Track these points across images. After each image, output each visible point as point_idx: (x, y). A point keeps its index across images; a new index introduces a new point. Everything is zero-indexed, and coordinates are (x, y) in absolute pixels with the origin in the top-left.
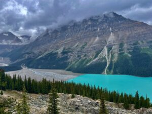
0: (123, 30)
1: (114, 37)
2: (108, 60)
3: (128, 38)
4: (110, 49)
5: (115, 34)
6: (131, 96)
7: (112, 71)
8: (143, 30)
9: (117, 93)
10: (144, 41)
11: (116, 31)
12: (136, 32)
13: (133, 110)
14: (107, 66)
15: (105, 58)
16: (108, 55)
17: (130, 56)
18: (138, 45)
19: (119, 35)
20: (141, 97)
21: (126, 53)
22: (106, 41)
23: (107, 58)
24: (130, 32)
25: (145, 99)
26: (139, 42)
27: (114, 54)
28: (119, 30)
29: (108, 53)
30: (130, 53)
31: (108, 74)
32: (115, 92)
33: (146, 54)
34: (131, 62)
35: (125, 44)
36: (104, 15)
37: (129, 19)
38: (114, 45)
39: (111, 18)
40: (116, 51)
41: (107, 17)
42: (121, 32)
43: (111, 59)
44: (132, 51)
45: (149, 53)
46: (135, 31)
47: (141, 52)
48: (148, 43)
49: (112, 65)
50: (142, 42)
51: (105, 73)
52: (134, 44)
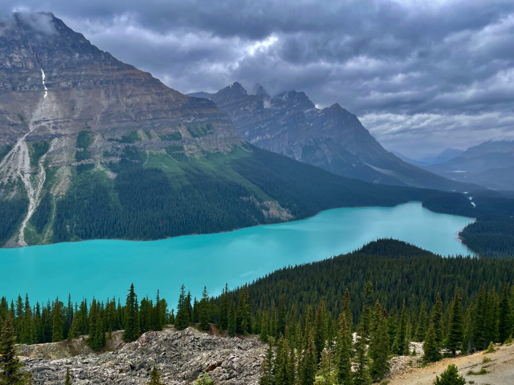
0: (90, 88)
1: (55, 107)
2: (31, 192)
3: (107, 116)
4: (39, 148)
5: (58, 95)
6: (113, 303)
7: (49, 231)
8: (149, 98)
9: (66, 305)
10: (152, 132)
11: (63, 84)
12: (130, 101)
13: (121, 346)
14: (30, 213)
15: (21, 184)
16: (34, 174)
17: (111, 175)
18: (137, 143)
19: (73, 102)
20: (144, 302)
21: (99, 167)
22: (22, 119)
23: (27, 183)
24: (113, 99)
25: (155, 303)
26: (140, 132)
27: (56, 168)
28: (75, 84)
29: (34, 163)
30: (111, 166)
31: (30, 244)
32: (59, 304)
33: (158, 171)
34: (114, 196)
35: (97, 138)
36: (16, 16)
37: (108, 55)
38: (59, 136)
39: (42, 33)
40: (65, 157)
41: (27, 27)
42: (83, 93)
43: (47, 186)
44: (118, 159)
45: (165, 167)
46: (129, 97)
47: (146, 165)
48: (163, 138)
49: (49, 208)
50: (148, 134)
51: (22, 242)
52: (125, 140)
